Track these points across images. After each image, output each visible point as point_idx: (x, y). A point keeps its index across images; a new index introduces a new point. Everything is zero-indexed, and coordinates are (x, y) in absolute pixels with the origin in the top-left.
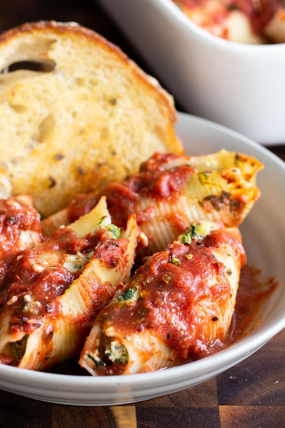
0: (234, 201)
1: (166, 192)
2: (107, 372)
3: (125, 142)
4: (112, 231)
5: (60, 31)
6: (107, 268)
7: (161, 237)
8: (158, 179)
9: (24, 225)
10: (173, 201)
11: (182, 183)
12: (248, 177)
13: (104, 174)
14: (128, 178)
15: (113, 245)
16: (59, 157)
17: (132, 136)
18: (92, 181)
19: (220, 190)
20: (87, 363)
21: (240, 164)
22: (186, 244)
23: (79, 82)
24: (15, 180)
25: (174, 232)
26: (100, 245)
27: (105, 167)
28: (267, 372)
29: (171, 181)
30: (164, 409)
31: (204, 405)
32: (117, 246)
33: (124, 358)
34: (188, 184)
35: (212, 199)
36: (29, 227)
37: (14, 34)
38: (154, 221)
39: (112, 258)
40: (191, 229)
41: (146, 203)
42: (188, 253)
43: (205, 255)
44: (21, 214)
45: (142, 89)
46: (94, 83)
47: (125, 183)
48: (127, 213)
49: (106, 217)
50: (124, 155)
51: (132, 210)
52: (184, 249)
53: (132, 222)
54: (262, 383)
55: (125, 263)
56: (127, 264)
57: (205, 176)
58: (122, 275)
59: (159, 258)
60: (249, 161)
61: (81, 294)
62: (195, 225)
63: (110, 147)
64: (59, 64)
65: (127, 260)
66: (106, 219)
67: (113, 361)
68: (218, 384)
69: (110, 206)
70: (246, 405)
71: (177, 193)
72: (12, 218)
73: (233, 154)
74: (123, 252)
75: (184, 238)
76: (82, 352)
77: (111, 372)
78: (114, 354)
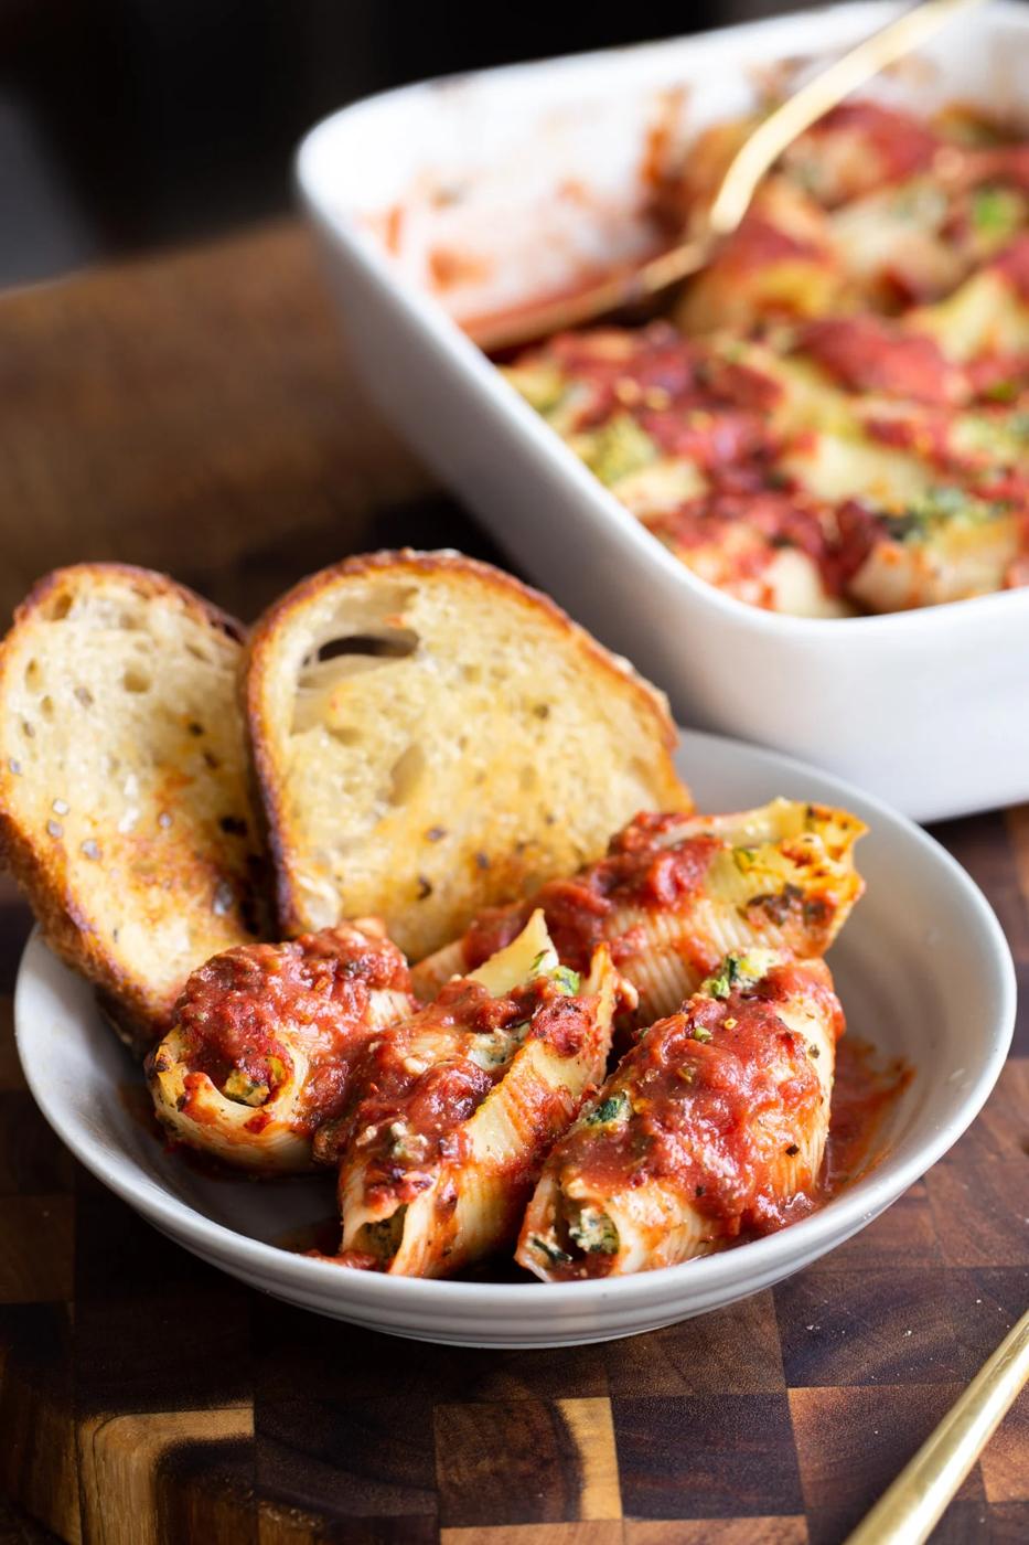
0: (812, 904)
1: (669, 893)
2: (576, 1274)
3: (571, 794)
4: (563, 980)
5: (421, 569)
6: (560, 1057)
7: (663, 987)
8: (651, 868)
9: (376, 979)
10: (685, 912)
11: (700, 872)
12: (837, 853)
13: (532, 865)
14: (584, 870)
15: (569, 1007)
16: (437, 834)
17: (586, 782)
18: (508, 880)
19: (780, 883)
20: (533, 1257)
21: (818, 826)
22: (720, 999)
23: (469, 673)
24: (346, 887)
25: (689, 974)
26: (541, 1011)
27: (532, 850)
28: (887, 1312)
29: (677, 869)
30: (672, 1400)
31: (754, 1389)
32: (577, 1010)
33: (608, 1242)
34: (713, 873)
35: (766, 902)
36: (388, 983)
37: (328, 580)
38: (648, 955)
39: (568, 1036)
40: (728, 966)
41: (627, 919)
42: (726, 1017)
43: (762, 1018)
44: (370, 957)
45: (601, 682)
46: (500, 675)
47: (581, 879)
48: (590, 941)
49: (547, 951)
50: (571, 822)
51: (600, 935)
52: (716, 1010)
53: (601, 960)
54: (876, 1337)
55: (594, 1045)
56: (599, 1048)
57: (748, 855)
58: (590, 1070)
59: (668, 1029)
60: (835, 818)
61: (510, 1113)
62: (734, 957)
63: (541, 807)
64: (426, 637)
65: (599, 1038)
66: (547, 956)
67: (587, 1249)
68: (783, 1343)
69: (553, 929)
70: (845, 1385)
71: (692, 895)
72: (351, 966)
73: (802, 807)
74: (590, 1022)
75: (714, 987)
76: (521, 1236)
77: (584, 1272)
78: (588, 1236)
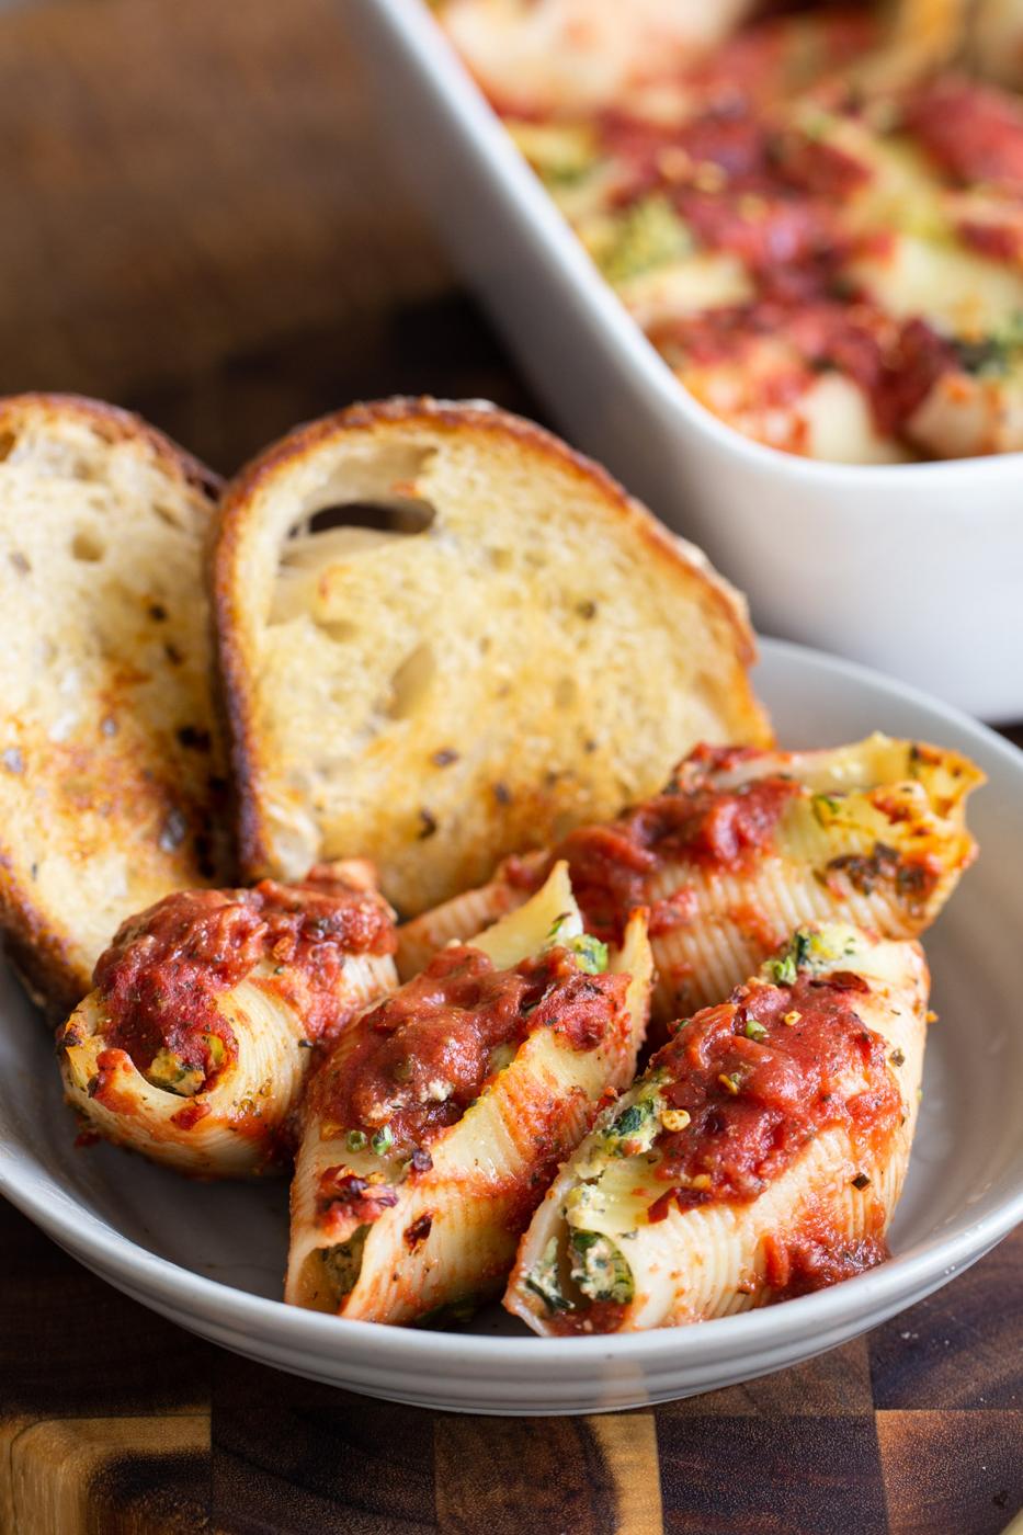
0: (908, 871)
1: (729, 848)
2: (579, 1327)
3: (619, 715)
4: (585, 952)
5: (445, 424)
6: (575, 1050)
7: (715, 966)
8: (707, 815)
9: (353, 941)
10: (747, 872)
11: (770, 822)
12: (944, 807)
13: (565, 802)
14: (626, 813)
15: (588, 988)
16: (446, 758)
17: (638, 701)
18: (531, 821)
19: (870, 841)
20: (526, 1302)
21: (923, 771)
22: (783, 985)
23: (498, 558)
24: (328, 819)
25: (750, 952)
26: (553, 991)
27: (566, 783)
28: (1001, 1320)
29: (741, 818)
30: (730, 1420)
31: (836, 1409)
32: (599, 991)
33: (622, 1288)
34: (786, 826)
35: (850, 866)
36: (367, 946)
37: (325, 434)
38: (698, 925)
39: (585, 1024)
40: (796, 945)
41: (673, 878)
42: (787, 1009)
43: (833, 1012)
44: (345, 913)
45: (664, 576)
46: (536, 561)
47: (620, 825)
48: (626, 903)
49: (568, 914)
50: (617, 751)
51: (639, 898)
52: (776, 1000)
53: (637, 932)
54: (988, 1350)
55: (620, 1037)
56: (627, 1040)
57: (831, 804)
58: (614, 1067)
59: (711, 1022)
60: (946, 762)
61: (506, 1119)
62: (804, 934)
63: (580, 730)
64: (445, 511)
65: (626, 1028)
66: (569, 920)
67: (593, 1296)
68: (871, 1354)
69: (579, 887)
70: (948, 1408)
71: (758, 852)
72: (321, 923)
73: (904, 746)
74: (615, 1008)
75: (776, 970)
76: (513, 1274)
77: (588, 1325)
78: (594, 1280)
